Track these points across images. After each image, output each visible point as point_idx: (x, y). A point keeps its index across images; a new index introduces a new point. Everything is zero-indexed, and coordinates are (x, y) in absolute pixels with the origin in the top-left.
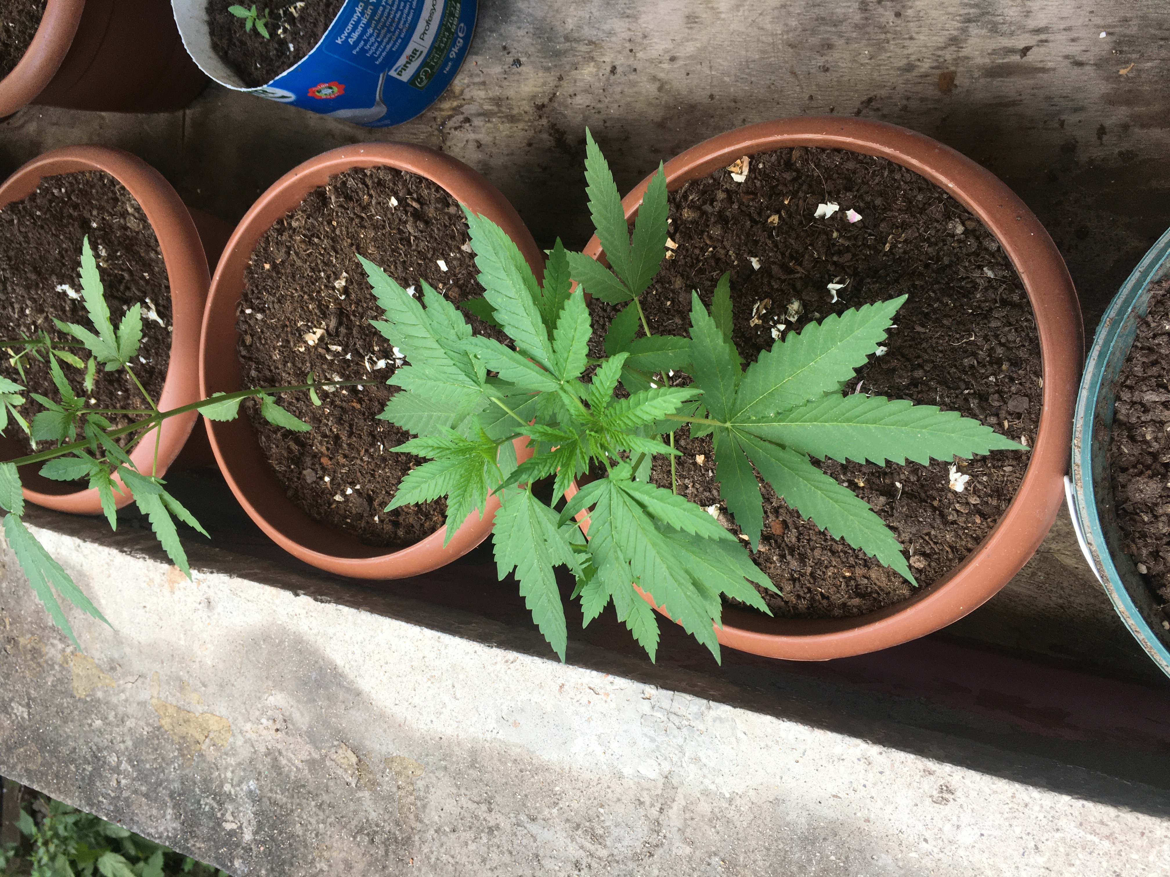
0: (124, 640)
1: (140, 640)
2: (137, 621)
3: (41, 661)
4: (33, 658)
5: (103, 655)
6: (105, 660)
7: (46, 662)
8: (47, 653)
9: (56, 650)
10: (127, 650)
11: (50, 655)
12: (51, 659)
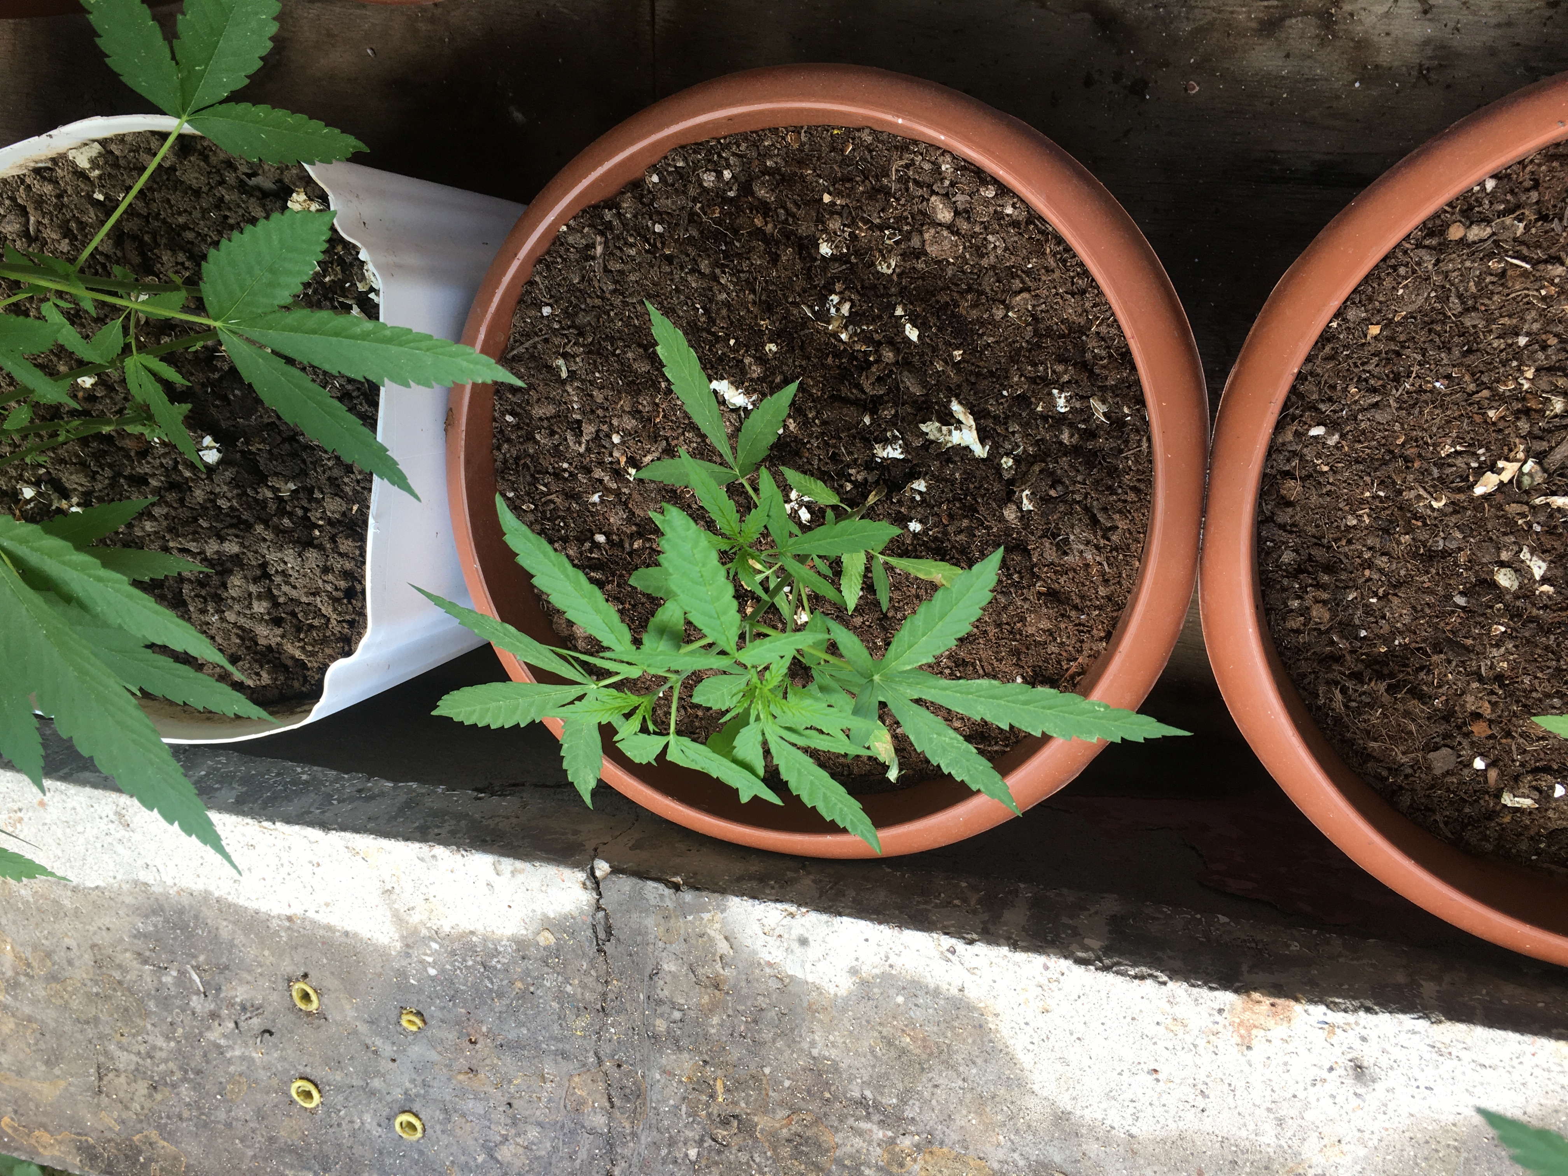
0: (1084, 1131)
1: (1134, 1131)
2: (1129, 1095)
3: (822, 1160)
4: (797, 1154)
5: (1016, 1156)
6: (1021, 1163)
7: (839, 1162)
8: (838, 1146)
9: (870, 1143)
10: (1093, 1148)
11: (848, 1149)
12: (851, 1157)
